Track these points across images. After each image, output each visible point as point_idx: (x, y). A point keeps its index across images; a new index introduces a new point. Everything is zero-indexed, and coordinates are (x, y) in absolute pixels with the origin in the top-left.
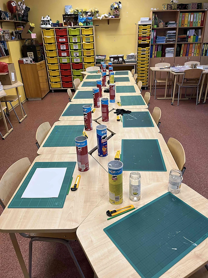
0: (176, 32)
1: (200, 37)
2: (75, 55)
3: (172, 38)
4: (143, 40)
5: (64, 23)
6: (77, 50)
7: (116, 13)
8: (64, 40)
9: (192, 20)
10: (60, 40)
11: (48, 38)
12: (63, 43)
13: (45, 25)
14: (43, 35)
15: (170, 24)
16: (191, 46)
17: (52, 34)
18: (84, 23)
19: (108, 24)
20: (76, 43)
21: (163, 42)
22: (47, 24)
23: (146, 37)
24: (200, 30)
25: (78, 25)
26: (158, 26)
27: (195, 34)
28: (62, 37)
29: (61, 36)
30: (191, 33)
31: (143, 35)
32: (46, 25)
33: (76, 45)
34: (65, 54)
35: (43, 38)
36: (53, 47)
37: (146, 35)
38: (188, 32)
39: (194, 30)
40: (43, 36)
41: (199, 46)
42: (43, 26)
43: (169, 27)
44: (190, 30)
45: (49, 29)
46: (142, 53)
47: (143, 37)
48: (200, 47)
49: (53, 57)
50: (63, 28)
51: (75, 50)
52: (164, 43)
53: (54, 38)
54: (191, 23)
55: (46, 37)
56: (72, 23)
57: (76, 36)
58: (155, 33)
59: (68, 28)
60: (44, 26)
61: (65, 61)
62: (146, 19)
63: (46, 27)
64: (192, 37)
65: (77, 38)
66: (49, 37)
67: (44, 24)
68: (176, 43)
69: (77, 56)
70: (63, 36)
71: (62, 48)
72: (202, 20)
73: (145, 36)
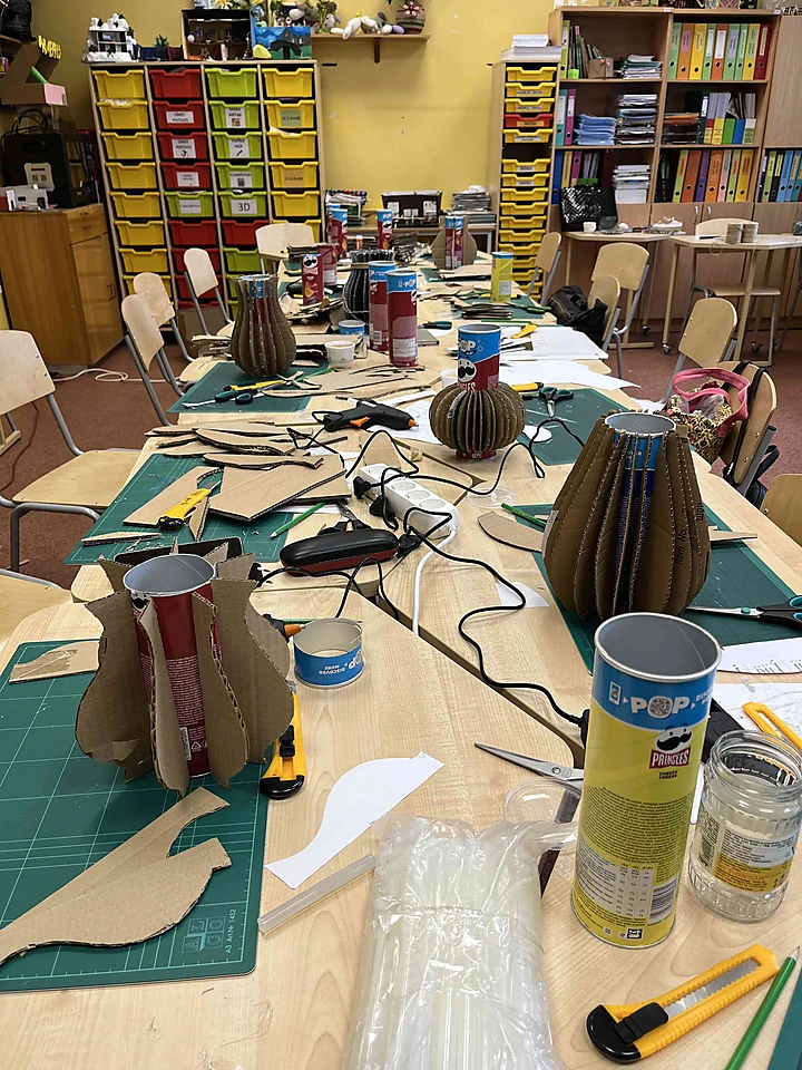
0: (657, 100)
1: (750, 123)
2: (234, 183)
3: (642, 125)
4: (522, 130)
5: (189, 44)
6: (244, 161)
7: (408, 12)
8: (189, 117)
9: (719, 54)
10: (171, 117)
11: (121, 108)
12: (182, 131)
13: (105, 54)
14: (97, 95)
15: (631, 67)
16: (716, 158)
17: (136, 92)
18: (273, 47)
19: (377, 61)
20: (243, 132)
21: (605, 138)
22: (112, 49)
23: (534, 115)
24: (750, 98)
25: (250, 55)
26: (583, 75)
27: (733, 113)
28: (179, 103)
29: (173, 101)
30: (715, 107)
31: (524, 107)
32: (110, 52)
33: (239, 140)
34: (194, 180)
35: (98, 108)
36: (140, 148)
37: (534, 107)
38: (705, 102)
39: (728, 95)
40: (95, 100)
41: (747, 161)
42: (99, 57)
43: (627, 79)
44: (714, 95)
45: (122, 69)
46: (519, 181)
47: (523, 115)
48: (750, 166)
49: (140, 192)
50: (186, 66)
51: (234, 162)
52: (609, 143)
53: (144, 110)
54: (717, 65)
55: (111, 102)
56: (223, 46)
57: (240, 100)
58: (572, 102)
59: (206, 66)
60: (102, 57)
61: (192, 207)
62: (535, 40)
63: (110, 59)
64: (720, 123)
65: (243, 111)
66: (124, 104)
67: (103, 50)
68: (658, 146)
69: (246, 191)
70: (184, 101)
71: (177, 154)
72: (762, 54)
73: (531, 110)
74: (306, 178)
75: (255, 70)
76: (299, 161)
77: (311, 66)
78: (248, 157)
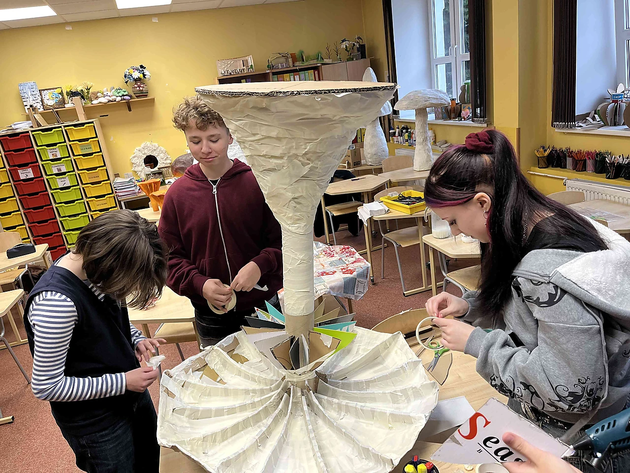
7: (138, 88)
28: (19, 151)
51: (57, 175)
57: (55, 144)
59: (32, 131)
65: (57, 149)
71: (22, 177)
74: (101, 176)
75: (61, 129)
76: (95, 168)
77: (92, 122)
78: (66, 171)
